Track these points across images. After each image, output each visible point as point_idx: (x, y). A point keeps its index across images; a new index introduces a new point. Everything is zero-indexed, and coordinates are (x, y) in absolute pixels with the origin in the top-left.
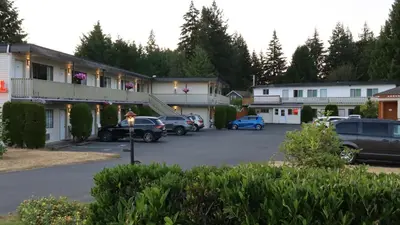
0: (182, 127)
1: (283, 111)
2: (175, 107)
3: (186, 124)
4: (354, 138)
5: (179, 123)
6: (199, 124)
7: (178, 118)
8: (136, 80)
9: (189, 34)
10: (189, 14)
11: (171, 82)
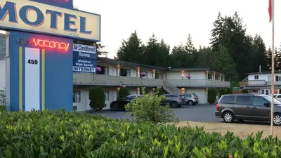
0: (176, 102)
1: (267, 91)
2: (183, 89)
3: (178, 100)
4: (232, 106)
5: (174, 99)
6: (194, 100)
7: (173, 96)
8: (154, 71)
9: (218, 36)
10: (217, 22)
11: (179, 72)
